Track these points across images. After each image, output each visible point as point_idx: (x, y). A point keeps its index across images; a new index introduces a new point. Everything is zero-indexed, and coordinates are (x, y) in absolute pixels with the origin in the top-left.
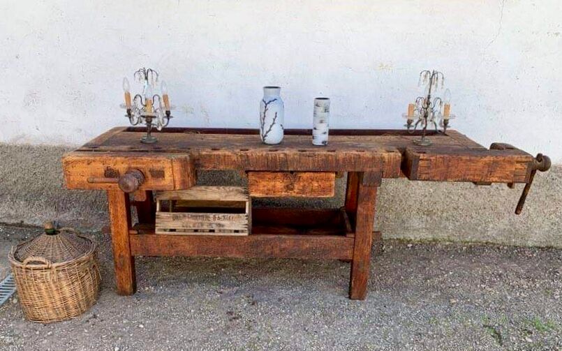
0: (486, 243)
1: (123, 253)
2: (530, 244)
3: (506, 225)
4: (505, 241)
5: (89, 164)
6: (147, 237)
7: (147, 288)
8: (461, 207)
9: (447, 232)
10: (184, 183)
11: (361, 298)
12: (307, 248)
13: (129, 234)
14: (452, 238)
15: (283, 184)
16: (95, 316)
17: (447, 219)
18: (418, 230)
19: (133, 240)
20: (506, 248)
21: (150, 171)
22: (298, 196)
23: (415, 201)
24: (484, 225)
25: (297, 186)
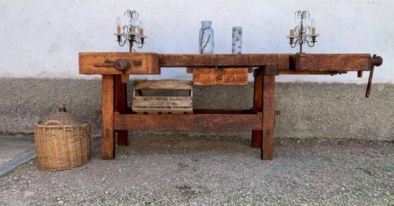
0: (350, 139)
1: (109, 128)
2: (380, 139)
3: (362, 126)
4: (363, 137)
6: (126, 117)
8: (330, 114)
9: (324, 131)
10: (153, 69)
11: (270, 158)
12: (231, 122)
13: (114, 114)
14: (327, 136)
15: (215, 76)
17: (322, 123)
18: (303, 131)
21: (133, 62)
22: (225, 84)
23: (299, 110)
24: (347, 126)
25: (224, 78)
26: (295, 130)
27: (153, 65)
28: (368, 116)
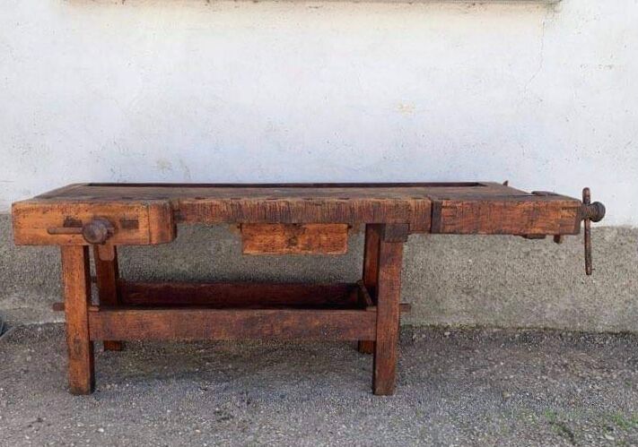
0: (545, 329)
1: (80, 337)
2: (600, 328)
3: (569, 305)
4: (568, 326)
5: (44, 213)
6: (112, 315)
7: (109, 386)
8: (509, 282)
9: (496, 315)
10: (162, 235)
11: (388, 392)
12: (316, 327)
13: (88, 311)
14: (501, 323)
15: (285, 238)
16: (40, 420)
17: (493, 298)
18: (456, 313)
19: (93, 320)
20: (570, 334)
21: (121, 221)
22: (304, 252)
23: (451, 276)
24: (540, 306)
25: (301, 241)
26: (442, 312)
27: (161, 226)
28: (582, 287)
